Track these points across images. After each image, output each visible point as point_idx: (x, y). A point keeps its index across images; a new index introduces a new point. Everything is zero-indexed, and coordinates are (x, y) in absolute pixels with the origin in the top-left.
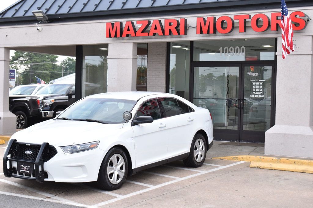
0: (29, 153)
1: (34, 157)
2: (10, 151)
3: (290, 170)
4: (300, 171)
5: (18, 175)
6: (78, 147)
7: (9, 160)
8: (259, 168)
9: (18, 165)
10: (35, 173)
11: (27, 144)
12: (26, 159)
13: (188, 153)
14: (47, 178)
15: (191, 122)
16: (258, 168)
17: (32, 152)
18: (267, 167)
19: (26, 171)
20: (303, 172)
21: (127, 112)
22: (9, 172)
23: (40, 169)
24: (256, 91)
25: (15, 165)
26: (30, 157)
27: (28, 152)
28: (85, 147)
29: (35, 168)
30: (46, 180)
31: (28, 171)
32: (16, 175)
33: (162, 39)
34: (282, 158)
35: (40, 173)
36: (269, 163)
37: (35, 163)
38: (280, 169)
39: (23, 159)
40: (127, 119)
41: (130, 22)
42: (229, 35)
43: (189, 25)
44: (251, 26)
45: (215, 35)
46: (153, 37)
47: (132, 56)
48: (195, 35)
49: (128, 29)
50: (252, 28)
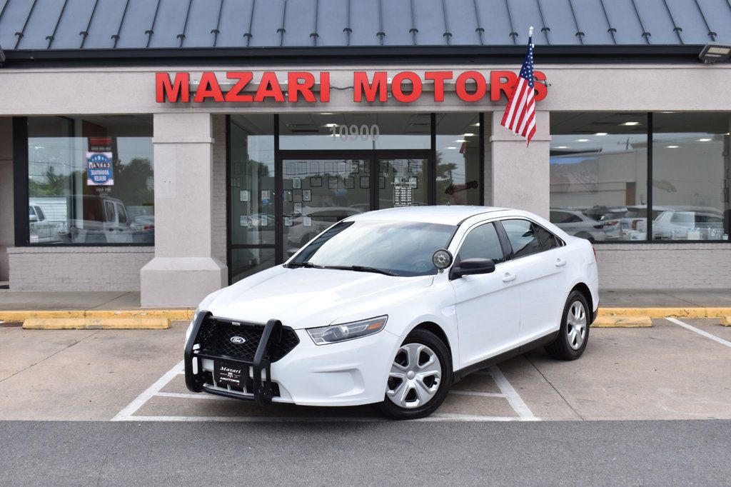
0: (239, 341)
1: (249, 351)
2: (198, 337)
5: (215, 388)
6: (344, 329)
7: (196, 355)
9: (217, 367)
10: (252, 385)
11: (233, 323)
12: (231, 355)
13: (556, 332)
14: (279, 395)
15: (562, 268)
17: (244, 341)
19: (234, 381)
21: (441, 252)
22: (197, 381)
23: (263, 376)
25: (209, 366)
26: (242, 350)
27: (236, 340)
28: (357, 329)
29: (251, 375)
30: (275, 399)
31: (238, 381)
32: (211, 388)
35: (263, 385)
37: (251, 365)
39: (225, 354)
40: (442, 266)
41: (212, 73)
42: (408, 106)
43: (332, 84)
44: (456, 92)
45: (382, 104)
46: (255, 103)
47: (210, 140)
48: (343, 103)
49: (208, 87)
50: (457, 94)
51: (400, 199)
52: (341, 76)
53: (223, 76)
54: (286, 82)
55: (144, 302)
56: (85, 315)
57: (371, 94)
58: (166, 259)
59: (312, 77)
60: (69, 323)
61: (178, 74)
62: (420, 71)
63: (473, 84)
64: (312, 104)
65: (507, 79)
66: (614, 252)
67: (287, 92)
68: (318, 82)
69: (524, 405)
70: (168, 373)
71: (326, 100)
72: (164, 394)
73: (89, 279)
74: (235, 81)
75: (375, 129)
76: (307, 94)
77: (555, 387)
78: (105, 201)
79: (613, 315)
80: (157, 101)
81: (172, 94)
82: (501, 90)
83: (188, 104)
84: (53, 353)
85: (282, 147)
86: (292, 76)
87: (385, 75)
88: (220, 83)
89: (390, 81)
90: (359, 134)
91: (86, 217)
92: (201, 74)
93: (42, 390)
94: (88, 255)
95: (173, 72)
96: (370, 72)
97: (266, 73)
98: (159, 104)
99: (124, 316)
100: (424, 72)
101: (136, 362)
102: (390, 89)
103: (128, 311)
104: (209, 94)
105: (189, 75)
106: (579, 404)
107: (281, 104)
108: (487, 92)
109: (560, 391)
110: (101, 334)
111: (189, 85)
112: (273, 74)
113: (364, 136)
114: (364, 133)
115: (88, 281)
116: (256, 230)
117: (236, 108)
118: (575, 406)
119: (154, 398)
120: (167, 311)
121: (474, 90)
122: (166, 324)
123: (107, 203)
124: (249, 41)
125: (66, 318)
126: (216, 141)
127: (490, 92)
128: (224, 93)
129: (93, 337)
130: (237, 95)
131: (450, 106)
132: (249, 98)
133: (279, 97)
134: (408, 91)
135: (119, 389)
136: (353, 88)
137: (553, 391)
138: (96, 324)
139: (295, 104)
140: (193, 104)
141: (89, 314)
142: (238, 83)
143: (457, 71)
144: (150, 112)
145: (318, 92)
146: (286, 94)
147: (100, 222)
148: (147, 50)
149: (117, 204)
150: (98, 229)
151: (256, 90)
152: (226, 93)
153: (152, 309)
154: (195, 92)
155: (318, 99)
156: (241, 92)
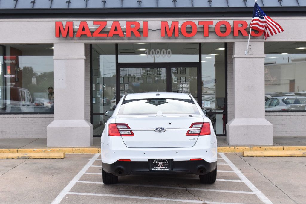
3: (280, 156)
4: (289, 156)
8: (253, 156)
16: (251, 156)
18: (260, 155)
20: (292, 156)
24: (183, 89)
33: (119, 40)
34: (254, 147)
36: (261, 152)
38: (271, 156)
41: (85, 22)
42: (189, 39)
43: (149, 28)
44: (215, 31)
45: (176, 38)
46: (108, 38)
47: (84, 57)
48: (154, 38)
49: (84, 29)
50: (216, 33)
51: (182, 89)
52: (154, 23)
53: (91, 23)
54: (125, 27)
55: (49, 144)
56: (17, 151)
57: (170, 33)
58: (60, 121)
59: (139, 24)
60: (10, 155)
61: (67, 22)
62: (196, 21)
63: (224, 27)
64: (138, 38)
65: (242, 25)
66: (296, 116)
67: (125, 32)
68: (142, 27)
69: (266, 198)
70: (71, 182)
71: (146, 36)
72: (72, 193)
73: (16, 132)
74: (97, 26)
75: (169, 51)
76: (136, 33)
77: (280, 188)
78: (20, 90)
79: (300, 150)
80: (56, 37)
81: (64, 33)
82: (239, 30)
83: (72, 38)
84: (5, 171)
86: (128, 23)
87: (177, 23)
88: (89, 27)
89: (180, 26)
90: (161, 54)
91: (12, 99)
92: (79, 23)
93: (6, 192)
94: (16, 119)
95: (64, 21)
96: (170, 21)
97: (114, 22)
98: (57, 38)
99: (38, 152)
100: (198, 21)
101: (52, 176)
102: (180, 30)
103: (40, 149)
104: (84, 33)
105: (73, 22)
106: (295, 197)
107: (122, 38)
108: (231, 31)
109: (283, 190)
110: (29, 161)
111: (73, 28)
112: (118, 22)
113: (164, 55)
114: (164, 54)
115: (16, 133)
116: (102, 105)
117: (98, 41)
118: (293, 198)
119: (68, 195)
120: (62, 149)
121: (225, 31)
122: (62, 156)
123: (21, 91)
124: (104, 4)
125: (7, 153)
126: (87, 58)
127: (233, 31)
128: (92, 32)
129: (24, 163)
130: (99, 33)
131: (212, 39)
132: (105, 35)
133: (121, 34)
134: (190, 31)
135: (47, 190)
136: (161, 30)
137: (279, 191)
138: (24, 156)
139: (129, 38)
140: (75, 38)
141: (20, 151)
142: (99, 27)
143: (216, 21)
144: (52, 42)
145: (142, 32)
146: (125, 33)
147: (18, 101)
148: (50, 9)
149: (26, 92)
150: (16, 105)
151: (109, 31)
152: (93, 32)
153: (54, 148)
154: (77, 32)
155: (142, 36)
156: (101, 32)
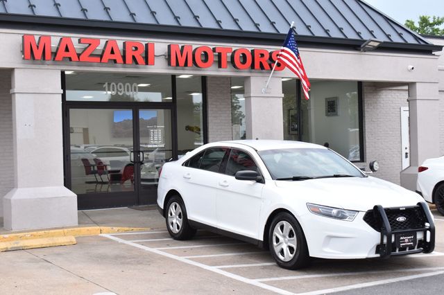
1: (409, 224)
17: (405, 219)
19: (409, 244)
27: (401, 219)
31: (412, 243)
41: (69, 39)
42: (200, 70)
48: (157, 67)
49: (67, 49)
53: (76, 41)
55: (15, 226)
57: (182, 60)
59: (142, 46)
71: (152, 64)
75: (135, 86)
76: (139, 58)
81: (38, 54)
82: (260, 62)
85: (68, 99)
88: (74, 47)
90: (124, 90)
92: (58, 39)
95: (37, 34)
98: (21, 61)
104: (67, 55)
107: (114, 65)
114: (128, 89)
128: (78, 55)
130: (88, 56)
133: (119, 60)
139: (124, 66)
140: (48, 62)
144: (13, 67)
